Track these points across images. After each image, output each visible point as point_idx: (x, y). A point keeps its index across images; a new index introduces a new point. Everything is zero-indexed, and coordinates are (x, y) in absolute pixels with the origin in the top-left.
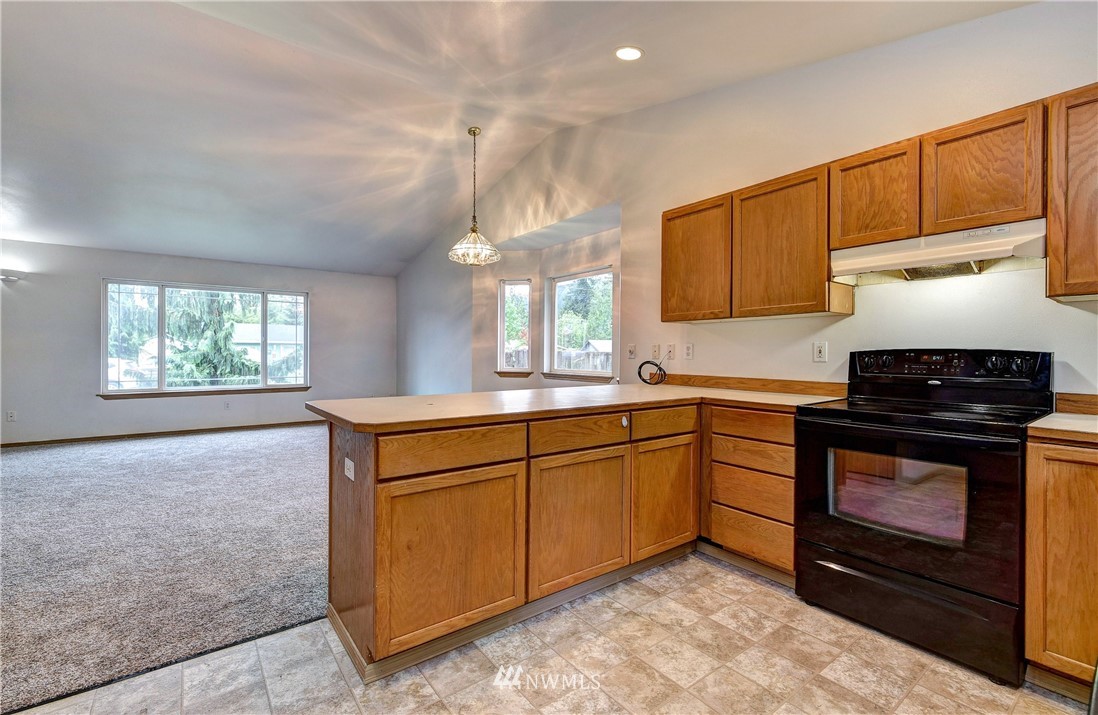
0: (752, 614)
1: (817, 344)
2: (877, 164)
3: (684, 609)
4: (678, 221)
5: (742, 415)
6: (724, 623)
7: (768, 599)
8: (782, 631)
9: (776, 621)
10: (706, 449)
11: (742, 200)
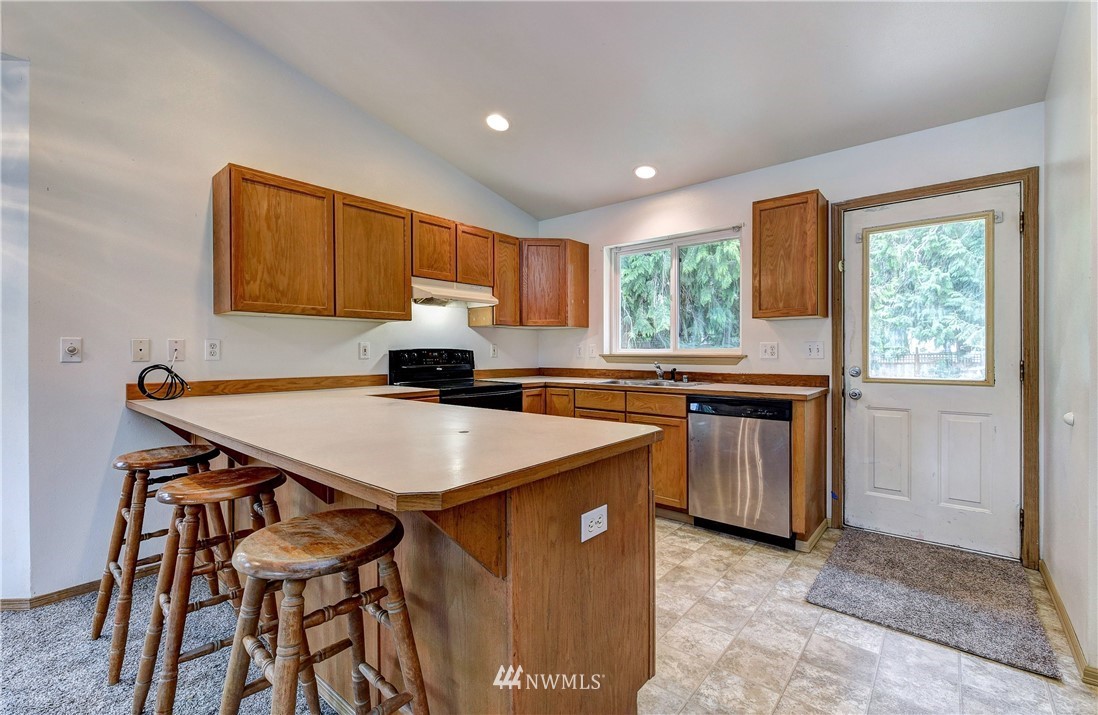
1: (363, 344)
4: (260, 188)
11: (344, 204)
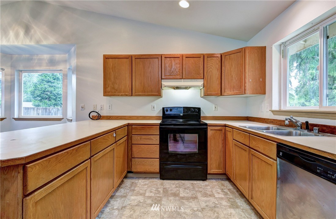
0: (155, 189)
1: (153, 105)
2: (173, 58)
3: (137, 197)
4: (110, 60)
5: (143, 127)
6: (150, 195)
7: (154, 183)
8: (164, 190)
9: (161, 188)
10: (130, 141)
11: (135, 58)
